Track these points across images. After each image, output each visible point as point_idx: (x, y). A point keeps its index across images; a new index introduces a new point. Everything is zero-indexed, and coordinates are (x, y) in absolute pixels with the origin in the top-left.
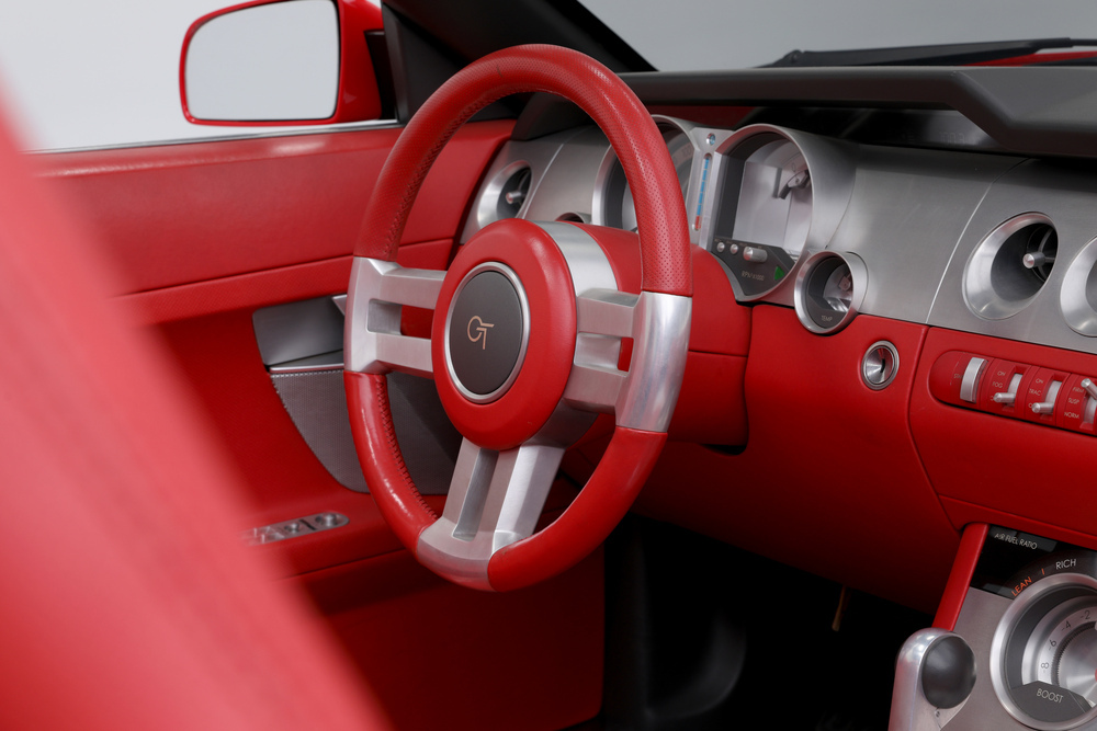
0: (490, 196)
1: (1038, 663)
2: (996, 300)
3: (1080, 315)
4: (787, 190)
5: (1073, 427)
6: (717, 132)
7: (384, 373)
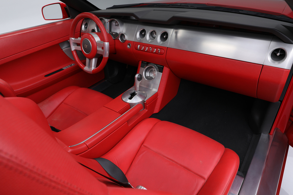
0: (83, 27)
1: (148, 74)
2: (140, 38)
3: (149, 40)
4: (116, 25)
5: (149, 52)
6: (108, 19)
7: (76, 50)
